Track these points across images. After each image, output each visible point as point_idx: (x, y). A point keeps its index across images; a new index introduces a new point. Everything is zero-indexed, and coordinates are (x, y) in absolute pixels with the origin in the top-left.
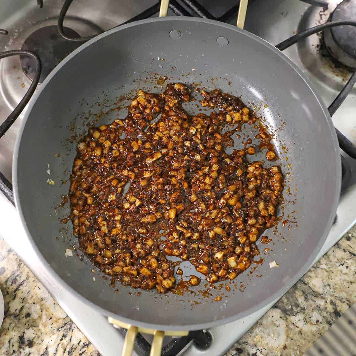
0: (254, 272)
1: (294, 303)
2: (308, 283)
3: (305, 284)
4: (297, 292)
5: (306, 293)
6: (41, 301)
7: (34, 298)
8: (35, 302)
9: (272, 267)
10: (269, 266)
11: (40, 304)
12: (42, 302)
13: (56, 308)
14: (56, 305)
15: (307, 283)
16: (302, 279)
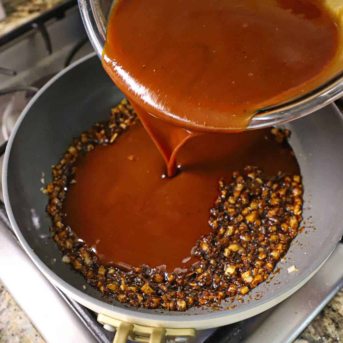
0: (271, 281)
1: (323, 333)
2: (338, 310)
3: (334, 311)
4: (325, 320)
5: (337, 321)
6: (21, 332)
7: (13, 329)
8: (14, 333)
9: (291, 272)
10: (287, 271)
11: (19, 336)
12: (22, 334)
13: (38, 341)
14: (37, 338)
15: (336, 310)
16: (329, 305)
